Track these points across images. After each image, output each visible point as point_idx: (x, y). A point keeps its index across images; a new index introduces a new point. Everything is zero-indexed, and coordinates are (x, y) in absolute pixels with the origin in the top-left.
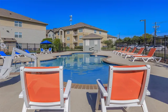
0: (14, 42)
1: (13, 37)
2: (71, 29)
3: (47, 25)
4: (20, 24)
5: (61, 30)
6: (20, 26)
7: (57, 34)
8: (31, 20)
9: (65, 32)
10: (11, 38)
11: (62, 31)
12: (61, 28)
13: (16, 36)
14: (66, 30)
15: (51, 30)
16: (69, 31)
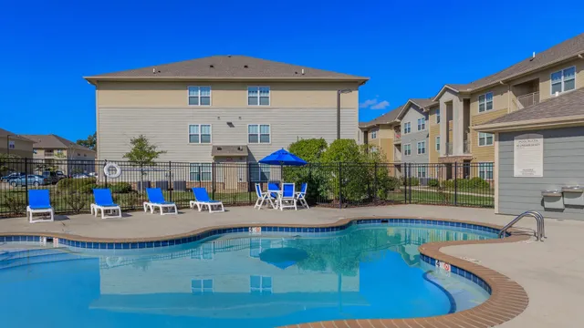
0: (241, 158)
1: (244, 142)
2: (498, 85)
3: (364, 82)
4: (265, 95)
5: (447, 97)
6: (265, 101)
7: (433, 117)
8: (303, 73)
9: (467, 103)
10: (235, 147)
11: (451, 102)
12: (447, 90)
13: (253, 138)
14: (472, 94)
15: (411, 105)
16: (489, 97)
